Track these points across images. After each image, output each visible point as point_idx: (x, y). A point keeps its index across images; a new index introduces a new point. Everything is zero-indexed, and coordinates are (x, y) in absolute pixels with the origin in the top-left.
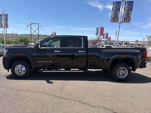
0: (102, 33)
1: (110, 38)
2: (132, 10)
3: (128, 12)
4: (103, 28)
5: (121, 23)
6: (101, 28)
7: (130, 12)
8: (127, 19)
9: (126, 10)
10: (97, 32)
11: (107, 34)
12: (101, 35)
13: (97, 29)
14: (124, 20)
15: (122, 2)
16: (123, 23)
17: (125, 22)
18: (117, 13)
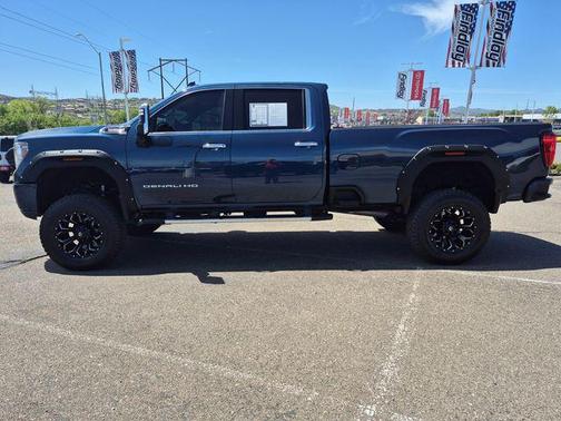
0: (417, 90)
1: (446, 102)
2: (509, 29)
3: (497, 36)
4: (422, 72)
5: (476, 68)
6: (415, 72)
7: (504, 35)
8: (496, 56)
9: (493, 31)
10: (402, 88)
11: (436, 92)
12: (413, 98)
13: (402, 77)
14: (485, 60)
15: (481, 6)
16: (484, 68)
17: (488, 65)
18: (465, 40)
